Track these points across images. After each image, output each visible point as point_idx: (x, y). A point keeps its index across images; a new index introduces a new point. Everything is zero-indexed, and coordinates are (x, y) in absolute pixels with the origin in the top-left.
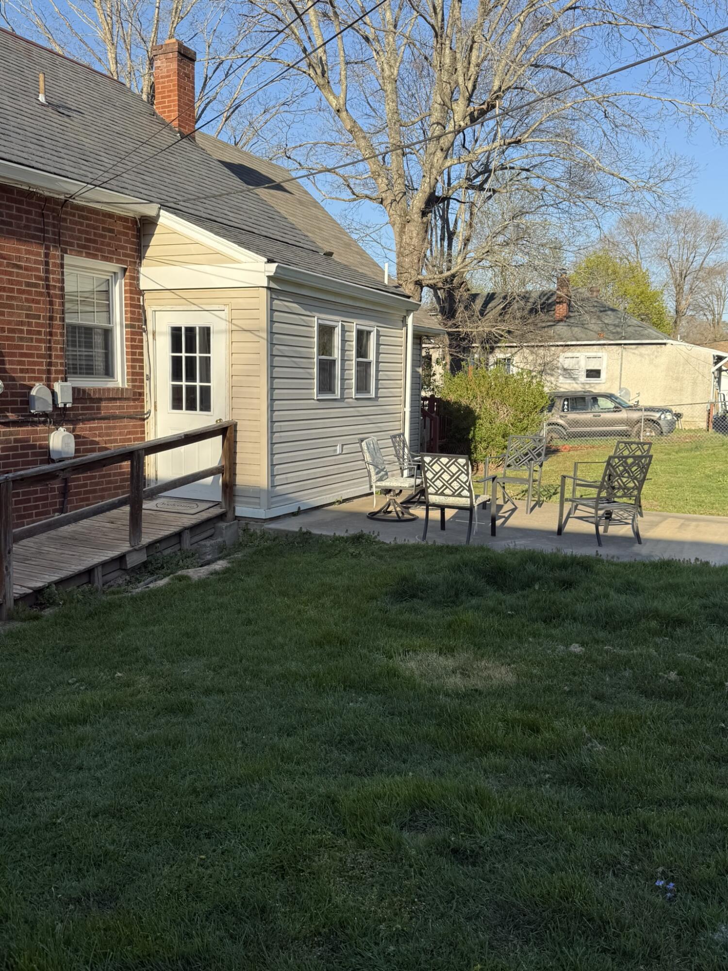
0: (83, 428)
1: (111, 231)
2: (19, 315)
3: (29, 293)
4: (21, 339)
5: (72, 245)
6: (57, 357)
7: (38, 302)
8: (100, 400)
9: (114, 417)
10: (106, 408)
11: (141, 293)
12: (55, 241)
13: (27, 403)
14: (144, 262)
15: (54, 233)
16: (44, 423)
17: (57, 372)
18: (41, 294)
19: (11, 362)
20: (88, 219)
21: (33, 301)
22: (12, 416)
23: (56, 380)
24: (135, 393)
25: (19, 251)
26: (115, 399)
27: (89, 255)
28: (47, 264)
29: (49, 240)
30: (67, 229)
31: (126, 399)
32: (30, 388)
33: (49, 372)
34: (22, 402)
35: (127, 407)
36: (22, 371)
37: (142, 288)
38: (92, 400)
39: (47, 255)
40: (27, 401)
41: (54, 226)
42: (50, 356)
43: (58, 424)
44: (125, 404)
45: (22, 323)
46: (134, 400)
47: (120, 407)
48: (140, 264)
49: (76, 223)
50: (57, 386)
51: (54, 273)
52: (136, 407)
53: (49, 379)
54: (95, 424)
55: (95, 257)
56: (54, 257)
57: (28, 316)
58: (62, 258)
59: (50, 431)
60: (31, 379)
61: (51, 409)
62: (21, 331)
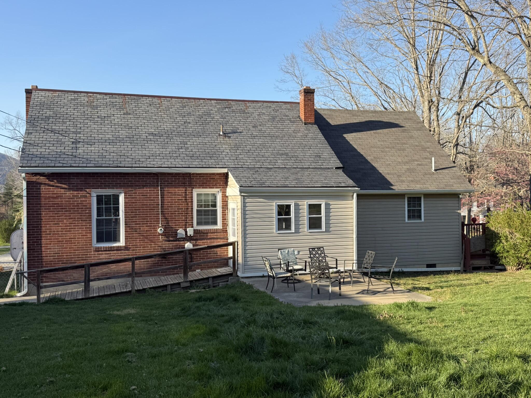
0: (199, 242)
1: (214, 179)
2: (175, 209)
3: (179, 202)
4: (175, 216)
5: (196, 186)
6: (189, 220)
7: (182, 204)
8: (207, 233)
9: (214, 238)
10: (210, 235)
11: (227, 197)
12: (189, 186)
13: (177, 235)
14: (228, 186)
15: (189, 183)
16: (183, 240)
17: (189, 225)
18: (184, 202)
19: (171, 223)
20: (203, 177)
21: (180, 204)
22: (171, 239)
23: (189, 227)
24: (223, 231)
25: (175, 190)
26: (214, 233)
27: (203, 188)
28: (186, 193)
29: (187, 186)
30: (194, 181)
31: (219, 232)
32: (178, 230)
33: (186, 225)
34: (175, 235)
35: (221, 235)
36: (175, 225)
37: (227, 195)
38: (204, 233)
39: (185, 190)
40: (176, 234)
41: (189, 181)
42: (187, 220)
43: (188, 241)
44: (219, 234)
45: (176, 211)
46: (223, 233)
47: (216, 235)
48: (226, 187)
49: (198, 179)
50: (188, 229)
51: (189, 195)
52: (224, 235)
53: (186, 227)
54: (205, 241)
55: (207, 188)
56: (189, 190)
57: (178, 209)
58: (192, 190)
59: (185, 243)
60: (178, 227)
61: (184, 236)
62: (176, 214)
